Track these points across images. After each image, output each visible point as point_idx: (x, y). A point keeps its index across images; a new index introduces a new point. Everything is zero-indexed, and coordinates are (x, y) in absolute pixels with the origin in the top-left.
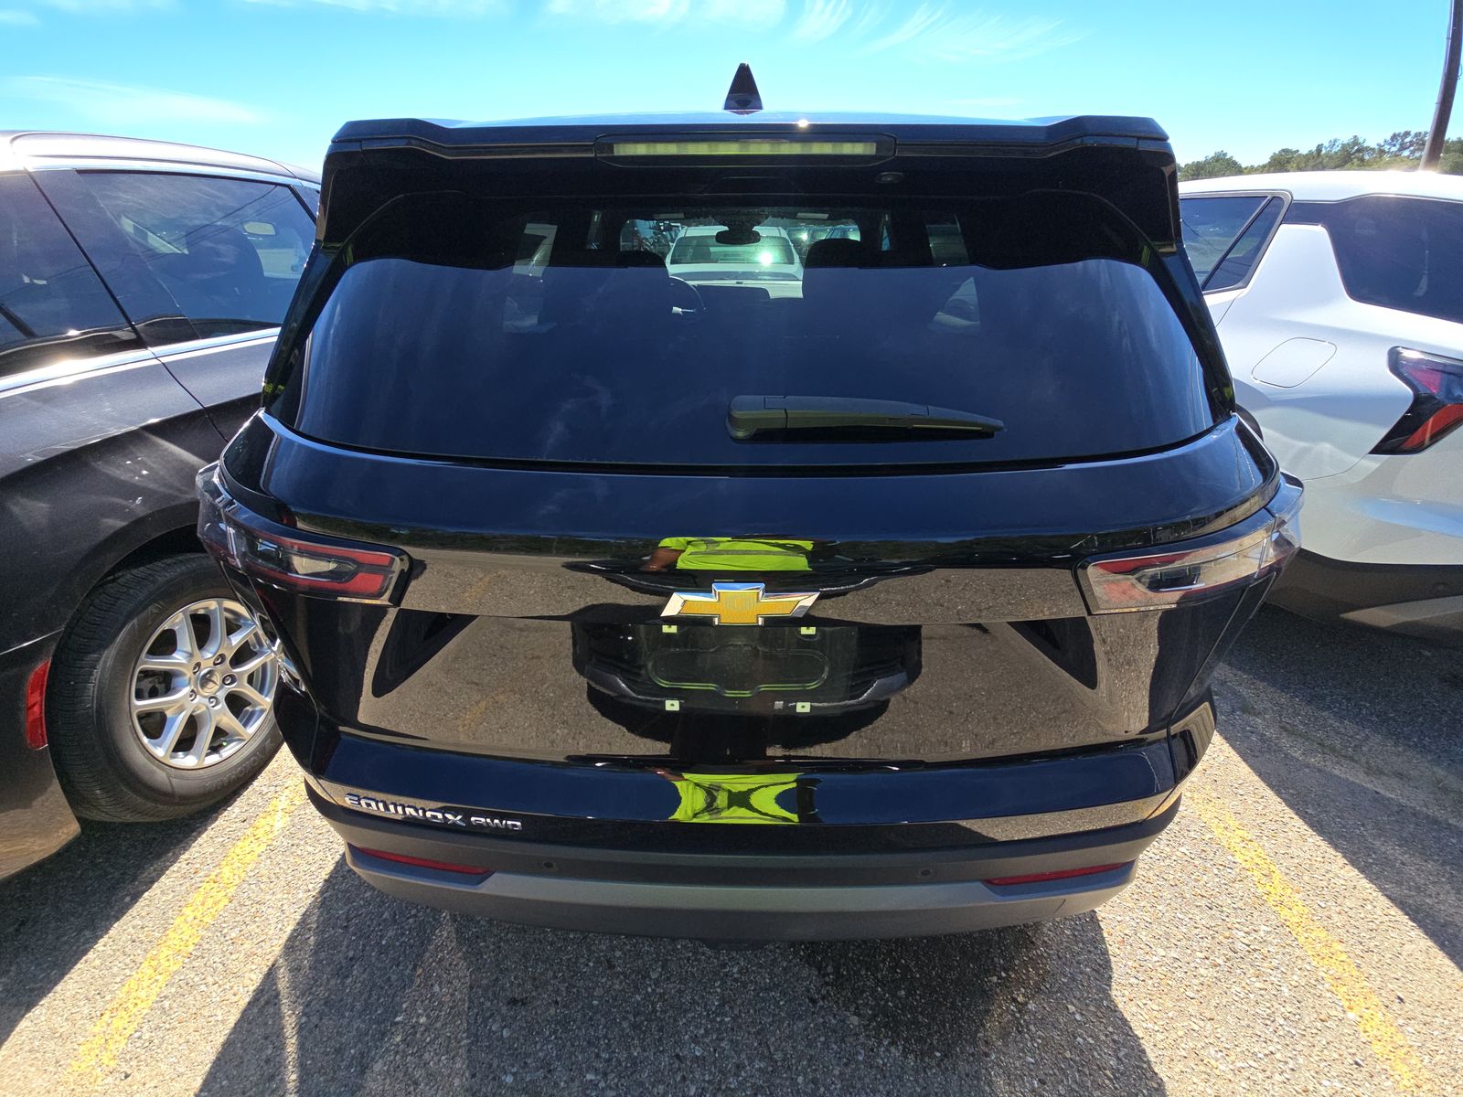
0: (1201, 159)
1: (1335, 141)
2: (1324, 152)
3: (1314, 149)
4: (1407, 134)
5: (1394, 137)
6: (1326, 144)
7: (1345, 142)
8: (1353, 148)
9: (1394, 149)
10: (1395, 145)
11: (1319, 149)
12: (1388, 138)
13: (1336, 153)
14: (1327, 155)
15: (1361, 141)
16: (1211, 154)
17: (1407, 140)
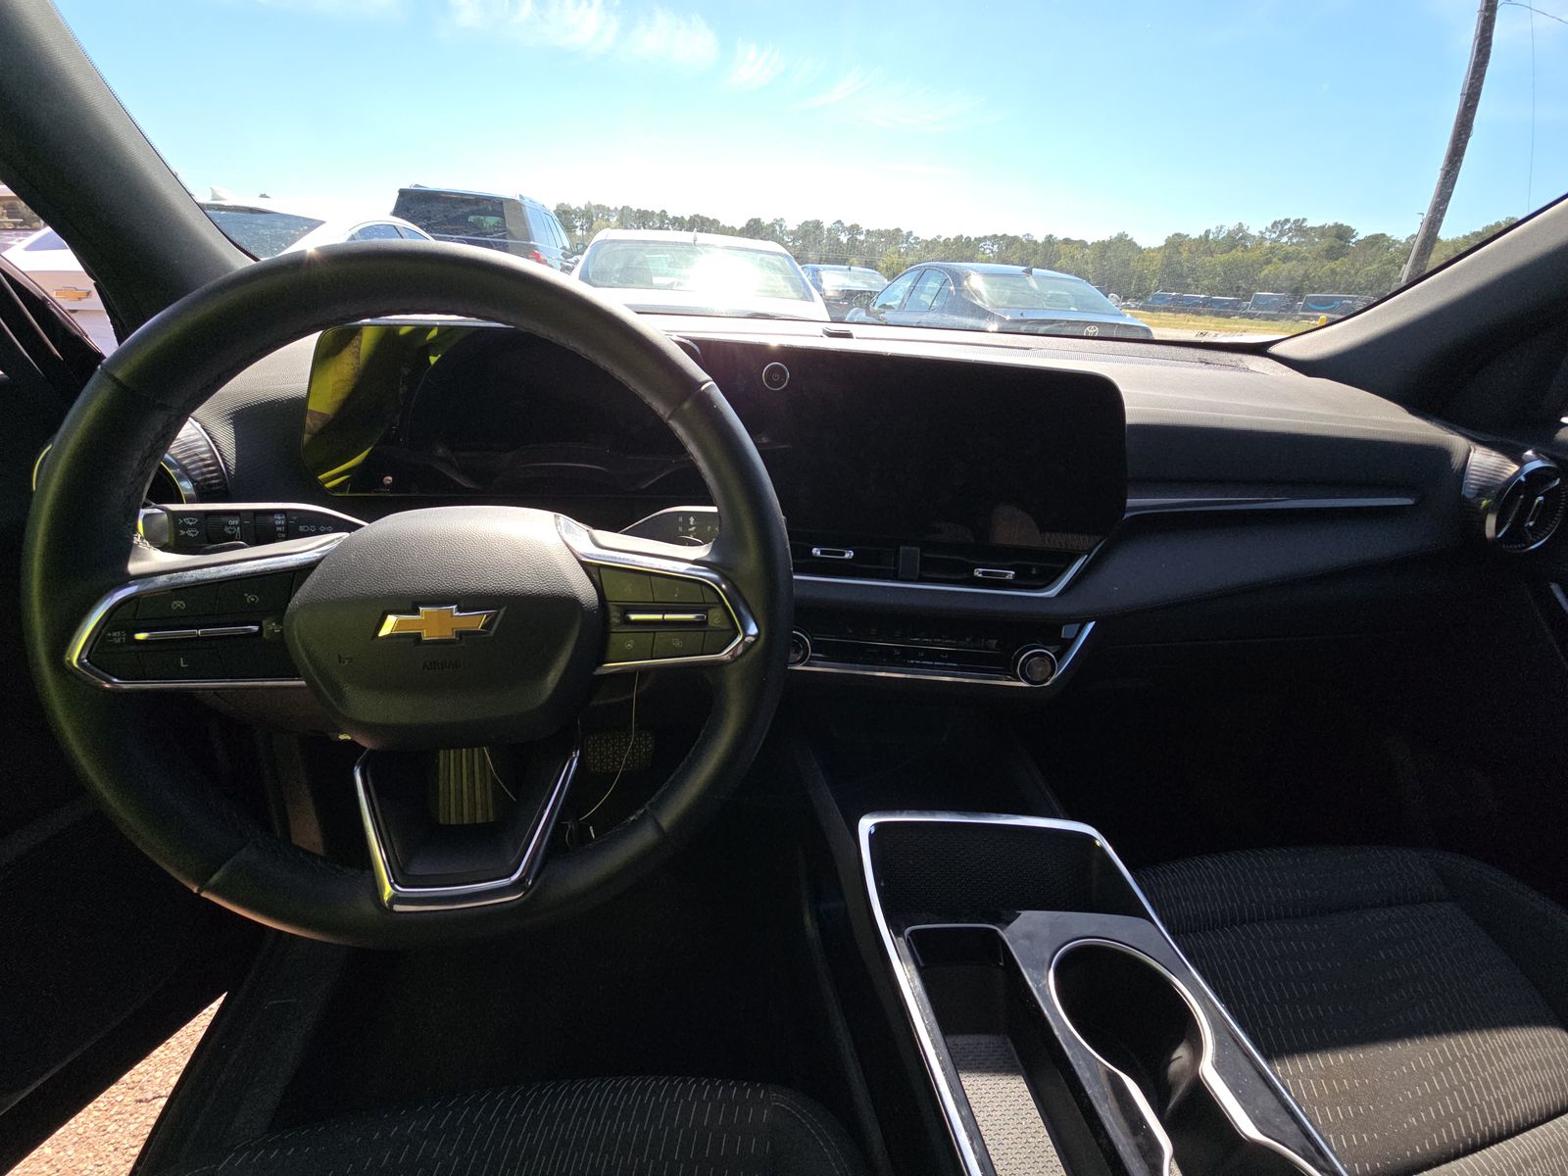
0: (1107, 239)
1: (1222, 227)
2: (1211, 237)
3: (1203, 233)
4: (1287, 221)
5: (1275, 224)
6: (1214, 230)
7: (1231, 229)
8: (1237, 235)
9: (1274, 236)
10: (1275, 232)
11: (1208, 232)
12: (1270, 226)
13: (1223, 238)
14: (1215, 241)
15: (1245, 228)
16: (1115, 235)
17: (1287, 227)
